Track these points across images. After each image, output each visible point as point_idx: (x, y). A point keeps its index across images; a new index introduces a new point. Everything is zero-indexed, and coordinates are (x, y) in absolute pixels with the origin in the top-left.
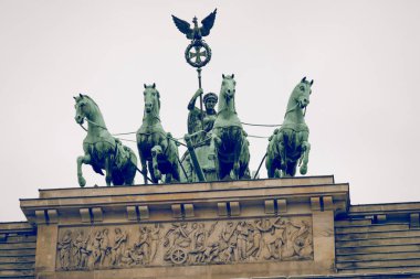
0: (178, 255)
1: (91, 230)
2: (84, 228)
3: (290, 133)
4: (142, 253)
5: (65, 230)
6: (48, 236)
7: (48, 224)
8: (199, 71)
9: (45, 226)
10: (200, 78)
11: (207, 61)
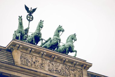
0: (53, 70)
1: (29, 55)
2: (27, 54)
3: (72, 46)
4: (43, 67)
5: (22, 53)
6: (18, 53)
7: (18, 50)
9: (17, 50)
10: (29, 24)
11: (32, 20)
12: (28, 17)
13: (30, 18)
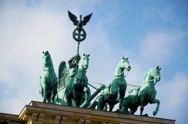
7: (37, 120)
8: (79, 44)
10: (78, 47)
11: (83, 39)
12: (76, 34)
13: (79, 35)
